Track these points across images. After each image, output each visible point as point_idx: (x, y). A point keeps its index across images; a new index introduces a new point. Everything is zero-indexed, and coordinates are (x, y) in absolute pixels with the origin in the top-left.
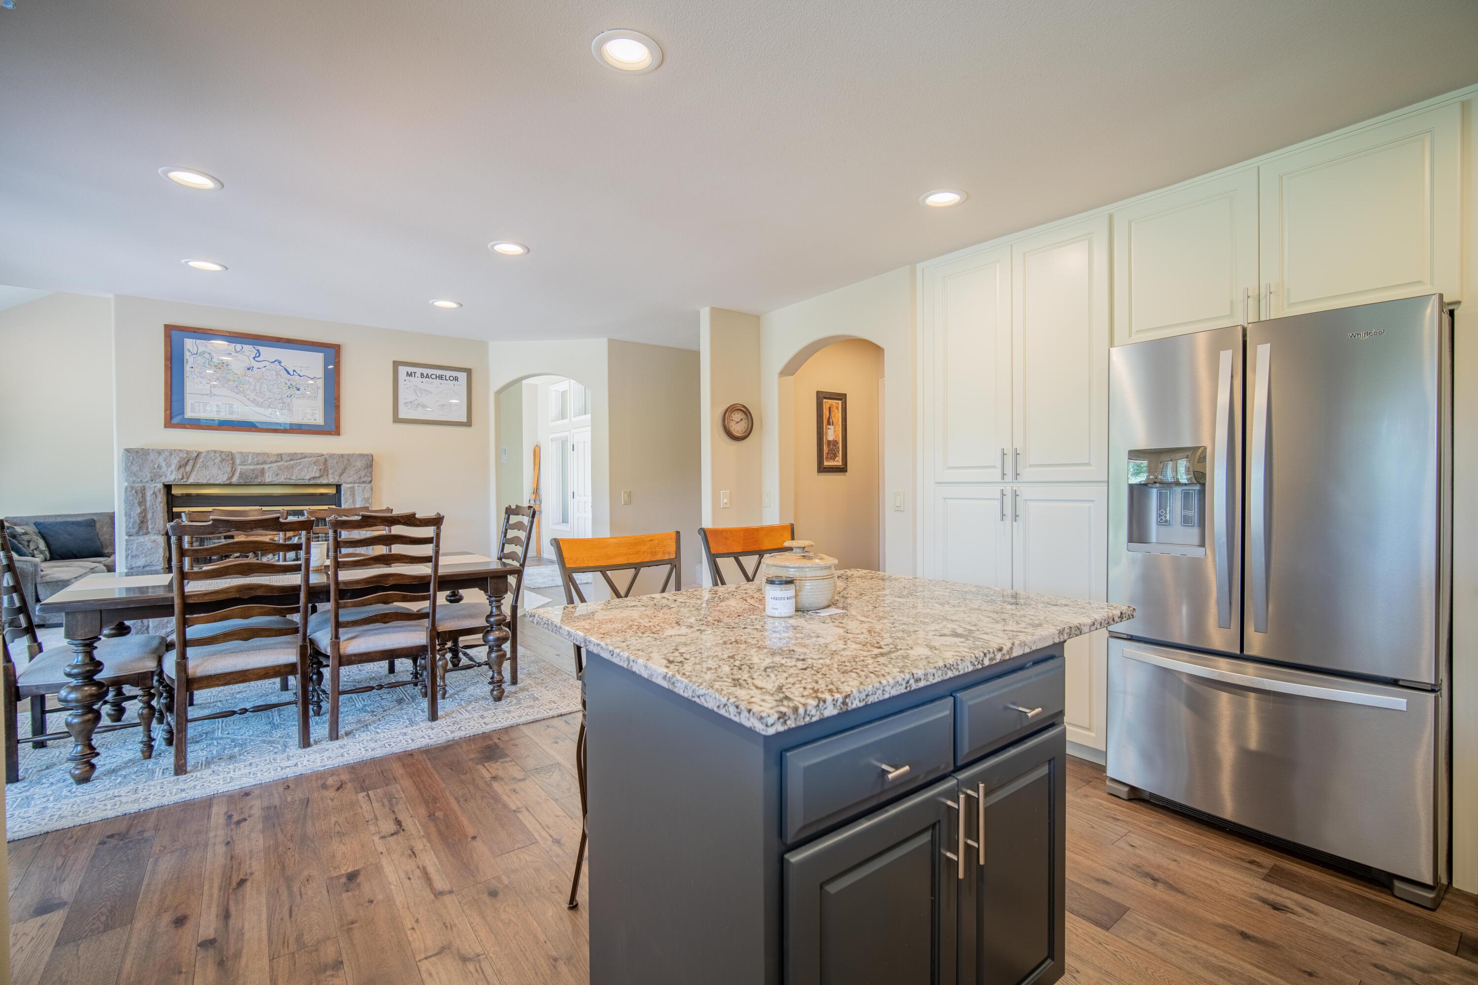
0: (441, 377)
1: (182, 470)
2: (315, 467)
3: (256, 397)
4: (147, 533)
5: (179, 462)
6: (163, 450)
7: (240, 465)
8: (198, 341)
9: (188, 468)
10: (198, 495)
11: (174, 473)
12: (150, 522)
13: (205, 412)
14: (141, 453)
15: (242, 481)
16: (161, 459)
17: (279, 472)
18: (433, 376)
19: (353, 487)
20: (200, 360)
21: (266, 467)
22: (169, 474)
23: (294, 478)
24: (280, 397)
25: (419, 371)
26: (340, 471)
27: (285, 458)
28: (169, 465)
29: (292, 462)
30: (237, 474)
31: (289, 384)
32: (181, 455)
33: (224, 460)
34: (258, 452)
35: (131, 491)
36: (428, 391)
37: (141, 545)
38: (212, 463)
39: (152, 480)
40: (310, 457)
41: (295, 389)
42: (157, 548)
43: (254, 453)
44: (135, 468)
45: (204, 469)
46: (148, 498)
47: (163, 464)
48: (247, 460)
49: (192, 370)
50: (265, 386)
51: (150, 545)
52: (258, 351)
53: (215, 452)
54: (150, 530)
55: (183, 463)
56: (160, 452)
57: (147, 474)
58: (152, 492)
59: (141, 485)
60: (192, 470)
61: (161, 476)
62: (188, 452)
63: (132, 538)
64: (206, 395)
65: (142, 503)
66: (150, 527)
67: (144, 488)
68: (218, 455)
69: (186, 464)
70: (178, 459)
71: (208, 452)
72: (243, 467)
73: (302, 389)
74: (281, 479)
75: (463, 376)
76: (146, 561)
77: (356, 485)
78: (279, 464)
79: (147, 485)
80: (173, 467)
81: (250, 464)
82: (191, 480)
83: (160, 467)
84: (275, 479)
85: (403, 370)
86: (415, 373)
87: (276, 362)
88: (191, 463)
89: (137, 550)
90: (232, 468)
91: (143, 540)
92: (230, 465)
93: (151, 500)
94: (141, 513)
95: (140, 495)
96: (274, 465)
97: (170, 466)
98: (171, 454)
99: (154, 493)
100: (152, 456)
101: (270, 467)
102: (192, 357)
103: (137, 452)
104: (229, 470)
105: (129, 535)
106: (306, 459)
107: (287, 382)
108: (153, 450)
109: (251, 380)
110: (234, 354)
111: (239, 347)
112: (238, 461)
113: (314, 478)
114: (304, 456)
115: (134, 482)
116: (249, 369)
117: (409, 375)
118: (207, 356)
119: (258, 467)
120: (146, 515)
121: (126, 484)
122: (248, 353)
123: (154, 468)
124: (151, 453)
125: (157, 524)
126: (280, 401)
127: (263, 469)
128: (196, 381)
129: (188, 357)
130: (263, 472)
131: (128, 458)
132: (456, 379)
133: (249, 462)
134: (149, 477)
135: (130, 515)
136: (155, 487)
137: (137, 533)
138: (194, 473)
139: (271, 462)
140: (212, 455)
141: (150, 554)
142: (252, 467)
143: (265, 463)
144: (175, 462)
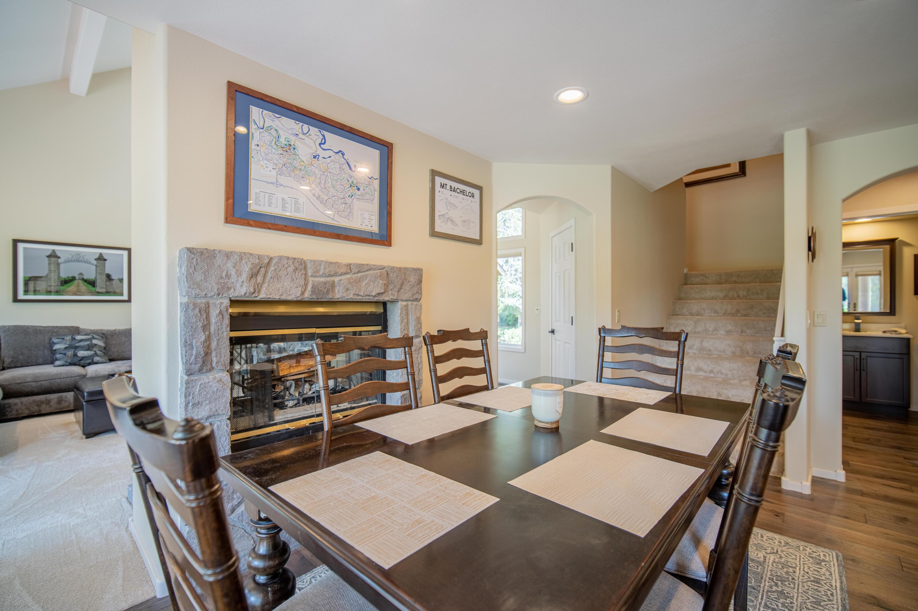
0: (463, 192)
1: (253, 280)
2: (381, 282)
3: (321, 193)
4: (212, 369)
5: (251, 269)
6: (231, 252)
7: (312, 276)
8: (265, 112)
9: (259, 279)
10: (256, 315)
11: (245, 284)
12: (214, 354)
13: (270, 206)
14: (206, 255)
15: (314, 298)
16: (230, 265)
17: (349, 286)
18: (458, 191)
19: (407, 306)
20: (267, 137)
21: (336, 279)
22: (238, 285)
23: (362, 294)
24: (342, 196)
25: (449, 183)
26: (398, 287)
27: (354, 270)
28: (239, 274)
29: (359, 275)
30: (309, 287)
31: (350, 182)
32: (252, 261)
33: (297, 269)
34: (330, 261)
35: (193, 309)
36: (455, 206)
37: (204, 387)
38: (285, 273)
39: (219, 294)
40: (374, 270)
41: (355, 188)
42: (224, 389)
43: (326, 262)
44: (198, 277)
45: (276, 280)
46: (213, 320)
47: (233, 272)
48: (319, 270)
49: (258, 148)
50: (329, 180)
51: (215, 386)
52: (323, 136)
53: (288, 258)
54: (214, 365)
55: (255, 271)
56: (228, 255)
57: (212, 286)
58: (218, 311)
59: (204, 301)
60: (263, 282)
61: (229, 289)
62: (259, 257)
63: (193, 378)
64: (272, 183)
65: (206, 327)
66: (215, 360)
67: (208, 306)
68: (290, 262)
69: (258, 271)
70: (250, 265)
71: (281, 258)
72: (316, 279)
73: (361, 189)
74: (350, 296)
75: (477, 192)
76: (211, 409)
77: (410, 303)
78: (348, 276)
79: (211, 301)
80: (244, 276)
81: (321, 276)
82: (262, 296)
83: (228, 276)
84: (344, 295)
85: (439, 180)
86: (446, 185)
87: (340, 154)
88: (263, 270)
89: (200, 394)
90: (305, 279)
91: (207, 381)
92: (303, 276)
93: (216, 323)
94: (205, 341)
95: (204, 316)
96: (343, 277)
97: (241, 275)
98: (241, 259)
99: (221, 312)
100: (219, 260)
101: (341, 280)
102: (258, 132)
103: (202, 253)
104: (302, 282)
105: (189, 373)
106: (371, 272)
107: (349, 179)
108: (220, 251)
109: (317, 171)
110: (301, 136)
111: (306, 127)
112: (310, 272)
113: (379, 294)
114: (370, 268)
115: (197, 296)
116: (315, 157)
117: (443, 186)
118: (274, 133)
119: (329, 279)
120: (210, 344)
121: (186, 300)
122: (314, 137)
123: (222, 278)
124: (218, 255)
125: (223, 356)
126: (343, 201)
127: (334, 282)
128: (262, 163)
129: (254, 131)
130: (333, 285)
131: (190, 261)
132: (473, 196)
133: (321, 273)
134: (215, 290)
135: (191, 345)
136: (221, 303)
137: (200, 370)
138: (266, 285)
139: (341, 274)
140: (285, 261)
141: (215, 399)
142: (322, 279)
143: (335, 274)
144: (246, 269)
